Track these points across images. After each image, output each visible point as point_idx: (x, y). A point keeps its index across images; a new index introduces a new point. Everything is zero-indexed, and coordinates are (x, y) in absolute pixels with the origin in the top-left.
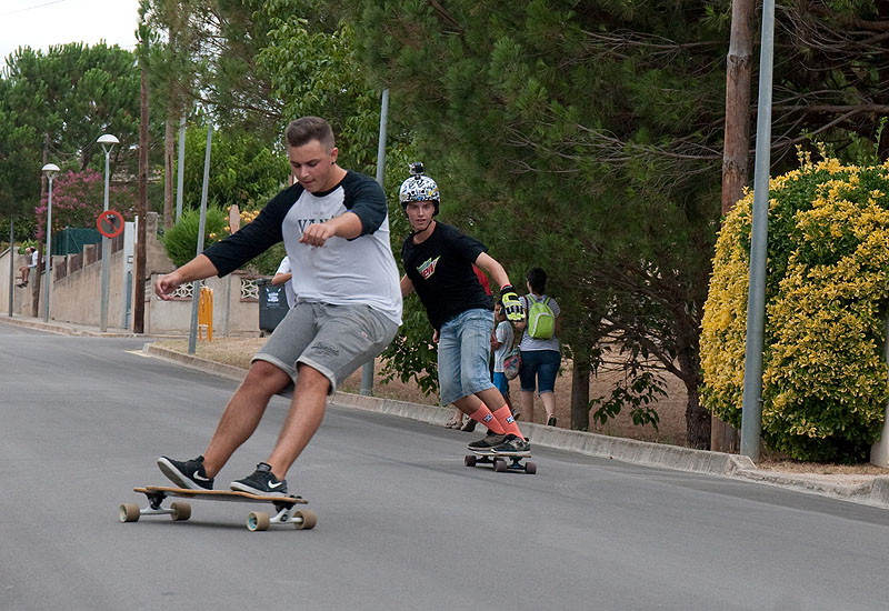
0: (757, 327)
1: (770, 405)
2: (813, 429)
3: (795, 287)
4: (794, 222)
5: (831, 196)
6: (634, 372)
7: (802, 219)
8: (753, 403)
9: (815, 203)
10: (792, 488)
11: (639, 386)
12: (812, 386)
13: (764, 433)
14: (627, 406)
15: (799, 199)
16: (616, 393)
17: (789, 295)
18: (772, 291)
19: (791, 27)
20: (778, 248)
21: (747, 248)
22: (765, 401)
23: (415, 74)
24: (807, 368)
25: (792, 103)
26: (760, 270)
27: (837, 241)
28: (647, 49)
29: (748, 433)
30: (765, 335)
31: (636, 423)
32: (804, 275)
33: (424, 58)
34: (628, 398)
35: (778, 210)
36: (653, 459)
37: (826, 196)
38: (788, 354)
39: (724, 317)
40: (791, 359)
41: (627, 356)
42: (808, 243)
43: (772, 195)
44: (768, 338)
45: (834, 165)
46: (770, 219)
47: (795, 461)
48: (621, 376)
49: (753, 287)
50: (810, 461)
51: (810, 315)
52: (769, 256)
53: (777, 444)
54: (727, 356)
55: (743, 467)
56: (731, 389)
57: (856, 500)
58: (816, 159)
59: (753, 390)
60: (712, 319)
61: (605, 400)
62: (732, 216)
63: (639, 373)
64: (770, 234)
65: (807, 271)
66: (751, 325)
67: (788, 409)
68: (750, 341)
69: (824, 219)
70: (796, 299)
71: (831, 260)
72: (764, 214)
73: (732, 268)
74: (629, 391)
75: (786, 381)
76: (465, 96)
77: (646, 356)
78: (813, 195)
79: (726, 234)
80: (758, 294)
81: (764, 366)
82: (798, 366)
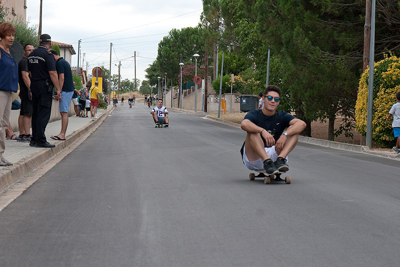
0: (371, 108)
1: (375, 131)
2: (388, 138)
3: (382, 95)
4: (381, 76)
5: (393, 67)
6: (346, 122)
7: (384, 75)
8: (370, 130)
9: (388, 70)
10: (379, 156)
11: (347, 126)
12: (387, 125)
13: (373, 139)
14: (344, 132)
15: (383, 68)
16: (341, 128)
17: (380, 98)
18: (375, 96)
19: (386, 17)
20: (377, 84)
21: (368, 84)
22: (373, 130)
23: (273, 35)
24: (385, 119)
25: (387, 40)
26: (371, 90)
27: (394, 81)
28: (343, 25)
29: (368, 139)
30: (373, 110)
31: (346, 136)
32: (384, 92)
33: (276, 30)
34: (344, 129)
35: (377, 72)
36: (341, 147)
37: (391, 67)
38: (380, 115)
39: (362, 104)
40: (381, 117)
41: (343, 117)
42: (386, 82)
43: (375, 67)
44: (374, 110)
45: (395, 58)
46: (374, 75)
47: (383, 148)
48: (342, 123)
49: (369, 95)
50: (387, 147)
51: (386, 104)
52: (374, 86)
53: (377, 143)
54: (362, 116)
55: (366, 150)
56: (364, 126)
57: (396, 159)
58: (389, 56)
59: (370, 127)
60: (358, 105)
61: (337, 130)
62: (363, 74)
63: (348, 122)
64: (374, 79)
65: (385, 90)
66: (369, 106)
67: (380, 132)
68: (369, 112)
69: (390, 74)
70: (382, 99)
71: (392, 87)
72: (372, 73)
73: (364, 90)
74: (344, 127)
75: (379, 123)
76: (288, 43)
77: (349, 117)
78: (387, 67)
79: (362, 80)
80: (371, 98)
81: (373, 120)
82: (383, 119)
